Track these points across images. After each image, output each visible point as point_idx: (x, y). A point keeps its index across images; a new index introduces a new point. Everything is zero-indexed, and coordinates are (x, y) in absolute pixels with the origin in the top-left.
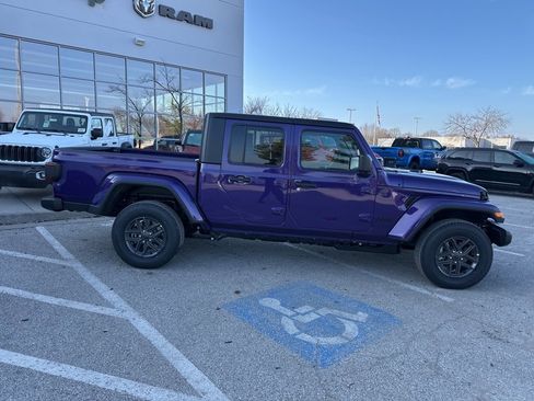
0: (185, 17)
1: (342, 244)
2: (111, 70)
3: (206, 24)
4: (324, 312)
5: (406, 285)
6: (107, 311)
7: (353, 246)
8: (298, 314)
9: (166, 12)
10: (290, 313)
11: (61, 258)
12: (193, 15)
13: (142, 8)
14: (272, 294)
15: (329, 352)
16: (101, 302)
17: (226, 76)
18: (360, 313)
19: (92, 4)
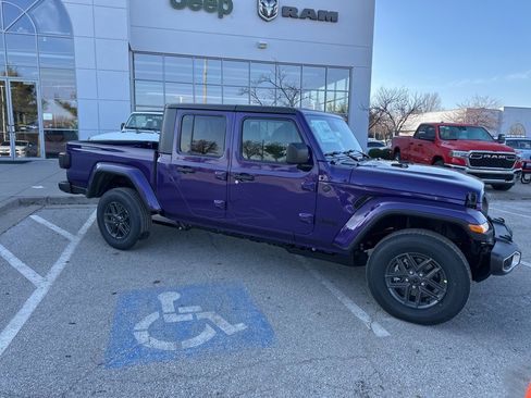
0: (309, 14)
3: (331, 17)
8: (175, 312)
9: (289, 13)
12: (316, 11)
13: (265, 13)
16: (45, 270)
17: (351, 68)
18: (241, 324)
19: (221, 17)
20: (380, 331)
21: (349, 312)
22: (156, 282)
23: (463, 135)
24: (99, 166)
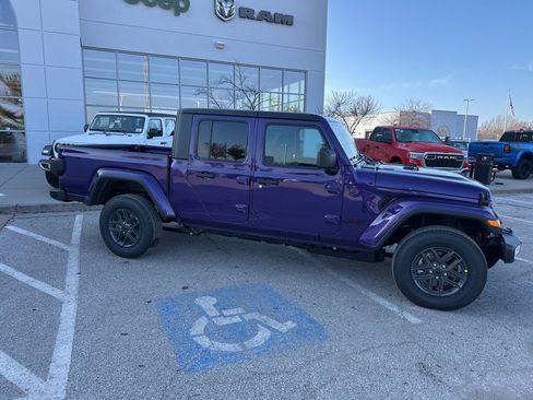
0: (265, 17)
1: (314, 246)
2: (195, 74)
3: (286, 21)
4: (251, 316)
7: (325, 250)
8: (221, 315)
9: (246, 14)
10: (214, 313)
11: (68, 243)
12: (272, 13)
13: (222, 12)
14: (217, 293)
16: (59, 283)
17: (305, 72)
18: (289, 323)
19: (177, 14)
20: (414, 320)
21: (378, 304)
22: (184, 288)
23: (416, 137)
24: (100, 172)
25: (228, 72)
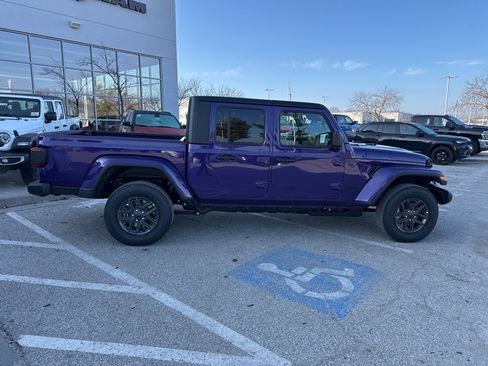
0: (119, 2)
4: (317, 271)
5: (372, 243)
6: (124, 289)
7: (323, 212)
8: (297, 275)
10: (290, 275)
11: (48, 242)
14: (266, 259)
15: (339, 305)
16: (113, 281)
17: (160, 59)
18: (347, 270)
25: (84, 53)
